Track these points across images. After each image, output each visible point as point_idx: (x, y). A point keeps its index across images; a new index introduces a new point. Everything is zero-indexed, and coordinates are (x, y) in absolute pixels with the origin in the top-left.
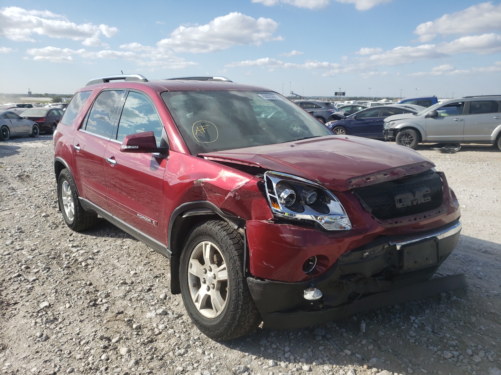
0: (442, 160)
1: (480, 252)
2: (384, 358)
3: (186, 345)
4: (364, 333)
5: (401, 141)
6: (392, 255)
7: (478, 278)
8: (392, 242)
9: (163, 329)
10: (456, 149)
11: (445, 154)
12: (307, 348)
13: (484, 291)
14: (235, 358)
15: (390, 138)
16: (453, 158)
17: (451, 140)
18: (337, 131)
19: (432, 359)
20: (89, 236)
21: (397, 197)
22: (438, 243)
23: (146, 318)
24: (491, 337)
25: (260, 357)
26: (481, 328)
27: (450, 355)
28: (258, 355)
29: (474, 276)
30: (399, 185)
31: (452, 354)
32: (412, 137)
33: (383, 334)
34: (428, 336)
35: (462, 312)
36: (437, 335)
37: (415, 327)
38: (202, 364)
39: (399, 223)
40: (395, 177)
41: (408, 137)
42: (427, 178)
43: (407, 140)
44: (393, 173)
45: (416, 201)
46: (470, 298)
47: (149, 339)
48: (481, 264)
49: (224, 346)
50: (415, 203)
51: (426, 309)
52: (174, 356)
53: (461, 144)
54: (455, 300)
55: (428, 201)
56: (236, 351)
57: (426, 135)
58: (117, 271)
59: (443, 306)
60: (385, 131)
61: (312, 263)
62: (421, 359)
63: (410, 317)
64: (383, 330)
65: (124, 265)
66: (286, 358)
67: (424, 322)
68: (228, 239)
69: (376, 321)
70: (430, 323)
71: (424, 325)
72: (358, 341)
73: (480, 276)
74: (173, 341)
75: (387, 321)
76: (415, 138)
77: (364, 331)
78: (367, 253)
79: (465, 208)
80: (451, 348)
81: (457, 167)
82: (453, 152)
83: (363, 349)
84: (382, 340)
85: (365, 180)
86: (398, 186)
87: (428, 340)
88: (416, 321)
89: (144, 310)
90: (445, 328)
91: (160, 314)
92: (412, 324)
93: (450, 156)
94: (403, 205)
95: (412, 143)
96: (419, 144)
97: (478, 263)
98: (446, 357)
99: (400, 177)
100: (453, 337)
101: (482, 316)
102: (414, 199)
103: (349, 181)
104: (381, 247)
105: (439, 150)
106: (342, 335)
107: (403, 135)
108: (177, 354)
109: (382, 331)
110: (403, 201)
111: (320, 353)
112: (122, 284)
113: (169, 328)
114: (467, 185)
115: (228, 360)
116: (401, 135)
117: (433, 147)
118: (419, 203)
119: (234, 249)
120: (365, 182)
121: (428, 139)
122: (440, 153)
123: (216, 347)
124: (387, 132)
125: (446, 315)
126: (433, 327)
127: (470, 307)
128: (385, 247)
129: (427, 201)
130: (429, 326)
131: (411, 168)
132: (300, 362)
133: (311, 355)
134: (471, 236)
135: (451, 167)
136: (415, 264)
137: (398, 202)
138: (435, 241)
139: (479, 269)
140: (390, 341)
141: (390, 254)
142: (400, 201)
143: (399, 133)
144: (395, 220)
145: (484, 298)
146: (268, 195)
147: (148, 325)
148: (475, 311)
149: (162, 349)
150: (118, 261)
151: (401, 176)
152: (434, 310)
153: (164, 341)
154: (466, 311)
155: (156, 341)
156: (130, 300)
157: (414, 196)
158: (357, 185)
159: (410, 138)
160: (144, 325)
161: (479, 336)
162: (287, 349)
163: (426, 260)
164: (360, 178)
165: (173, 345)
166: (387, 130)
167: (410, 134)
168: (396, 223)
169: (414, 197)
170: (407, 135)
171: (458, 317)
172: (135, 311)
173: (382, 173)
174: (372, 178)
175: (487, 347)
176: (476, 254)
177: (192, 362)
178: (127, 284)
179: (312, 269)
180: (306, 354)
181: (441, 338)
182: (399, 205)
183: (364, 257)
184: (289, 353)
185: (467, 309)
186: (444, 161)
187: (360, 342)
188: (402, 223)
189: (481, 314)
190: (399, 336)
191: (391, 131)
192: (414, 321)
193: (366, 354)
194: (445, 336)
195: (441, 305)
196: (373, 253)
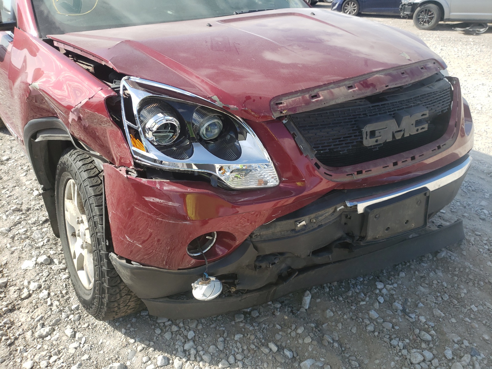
0: (464, 44)
1: (489, 175)
2: (323, 360)
3: (54, 321)
4: (306, 310)
5: (419, 19)
6: (350, 218)
7: (480, 219)
8: (351, 200)
9: (34, 289)
10: (482, 30)
11: (469, 36)
12: (218, 336)
13: (485, 242)
14: (113, 348)
15: (407, 15)
16: (477, 41)
17: (478, 18)
18: (348, 4)
19: (393, 364)
20: (7, 135)
21: (368, 128)
22: (428, 197)
23: (20, 268)
24: (485, 325)
25: (149, 346)
26: (471, 309)
27: (420, 358)
28: (147, 343)
29: (476, 216)
30: (374, 105)
31: (423, 356)
32: (432, 14)
33: (332, 314)
34: (394, 320)
35: (450, 276)
36: (408, 317)
37: (379, 303)
38: (63, 357)
39: (364, 172)
40: (369, 92)
41: (428, 14)
42: (428, 89)
43: (426, 18)
44: (365, 85)
45: (402, 133)
46: (465, 253)
47: (10, 307)
48: (487, 195)
49: (107, 324)
50: (398, 136)
51: (401, 271)
52: (32, 339)
53: (489, 24)
54: (444, 257)
55: (423, 130)
56: (120, 333)
57: (450, 12)
58: (18, 189)
59: (425, 265)
60: (402, 6)
61: (211, 238)
62: (377, 362)
63: (377, 283)
64: (334, 309)
65: (31, 181)
66: (185, 351)
67: (394, 293)
68: (89, 186)
69: (328, 290)
70: (402, 296)
71: (394, 298)
72: (294, 327)
73: (483, 217)
74: (39, 312)
75: (343, 289)
76: (435, 16)
77: (307, 308)
78: (304, 223)
79: (480, 109)
80: (424, 345)
81: (479, 53)
82: (477, 34)
83: (297, 341)
84: (329, 323)
85: (308, 98)
86: (372, 107)
87: (393, 327)
88: (384, 291)
89: (23, 255)
90: (421, 305)
91: (42, 263)
92: (377, 295)
93: (474, 38)
94: (377, 141)
95: (432, 21)
96: (440, 23)
97: (484, 194)
98: (414, 362)
99: (378, 91)
100: (430, 323)
101: (476, 285)
102: (399, 129)
103: (277, 100)
104: (331, 210)
105: (461, 31)
106: (273, 314)
107: (423, 11)
108: (36, 335)
109: (332, 310)
110: (377, 134)
111: (234, 345)
112: (14, 211)
113: (43, 288)
114: (487, 78)
115: (102, 352)
116: (421, 12)
117: (455, 27)
118: (407, 135)
119: (94, 205)
120: (307, 103)
121: (452, 17)
122: (463, 35)
123: (95, 324)
124: (405, 7)
125: (427, 282)
126: (404, 304)
127: (462, 269)
128: (338, 209)
129: (420, 131)
130: (400, 300)
131: (403, 73)
132: (202, 360)
133: (221, 348)
134: (481, 151)
135: (473, 53)
136: (386, 232)
137: (368, 137)
138: (425, 194)
139: (484, 203)
140: (340, 326)
141: (346, 217)
142: (373, 134)
143: (418, 9)
144: (359, 167)
145: (484, 255)
146: (126, 123)
147: (18, 281)
148: (468, 276)
149: (20, 325)
150: (26, 175)
151: (379, 89)
152: (412, 272)
153: (27, 311)
154: (456, 275)
155: (19, 309)
156: (13, 238)
157: (399, 124)
158: (289, 110)
159: (430, 15)
160: (13, 281)
161: (467, 321)
162: (191, 334)
163: (406, 223)
164: (299, 94)
165: (36, 320)
166: (405, 4)
167: (431, 10)
168: (360, 172)
169: (399, 126)
170: (427, 11)
171: (443, 286)
172: (13, 255)
173: (345, 85)
174: (323, 95)
175: (475, 345)
176: (483, 179)
177: (50, 353)
178: (22, 211)
179: (209, 248)
180: (214, 347)
181: (412, 323)
182: (368, 142)
183: (297, 229)
184: (191, 343)
185: (457, 273)
186: (466, 45)
187: (296, 328)
188: (370, 172)
189: (476, 282)
190: (354, 318)
191: (409, 6)
192: (380, 290)
193: (300, 349)
194: (419, 320)
195: (423, 264)
196: (314, 221)
